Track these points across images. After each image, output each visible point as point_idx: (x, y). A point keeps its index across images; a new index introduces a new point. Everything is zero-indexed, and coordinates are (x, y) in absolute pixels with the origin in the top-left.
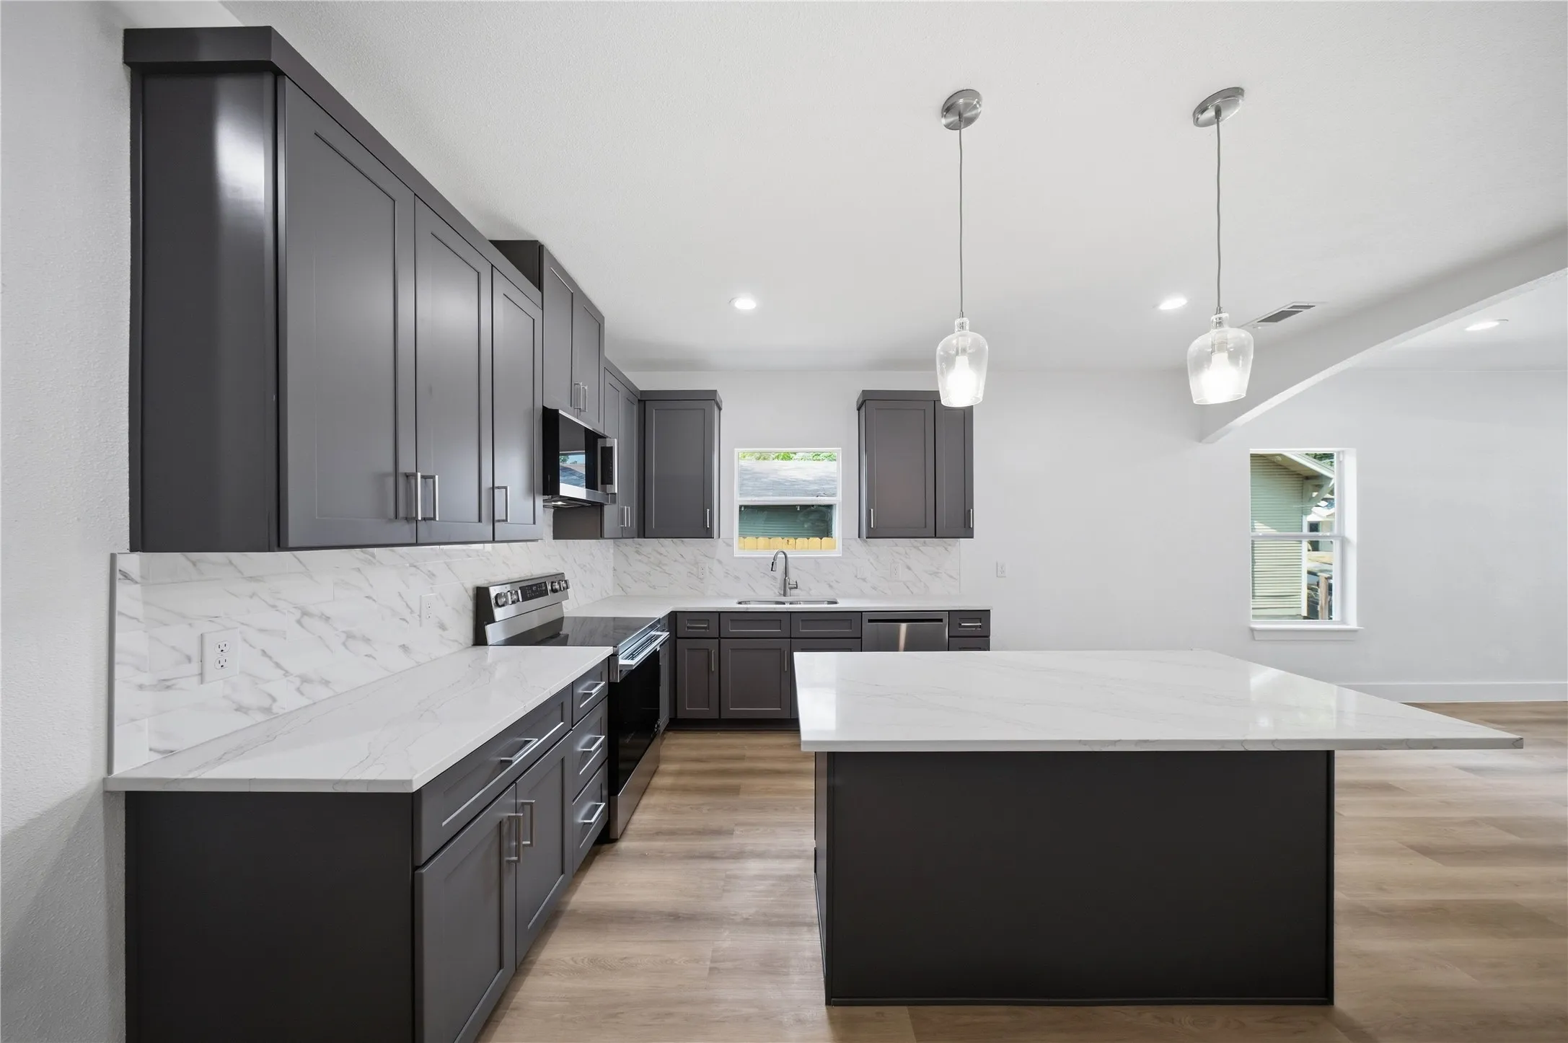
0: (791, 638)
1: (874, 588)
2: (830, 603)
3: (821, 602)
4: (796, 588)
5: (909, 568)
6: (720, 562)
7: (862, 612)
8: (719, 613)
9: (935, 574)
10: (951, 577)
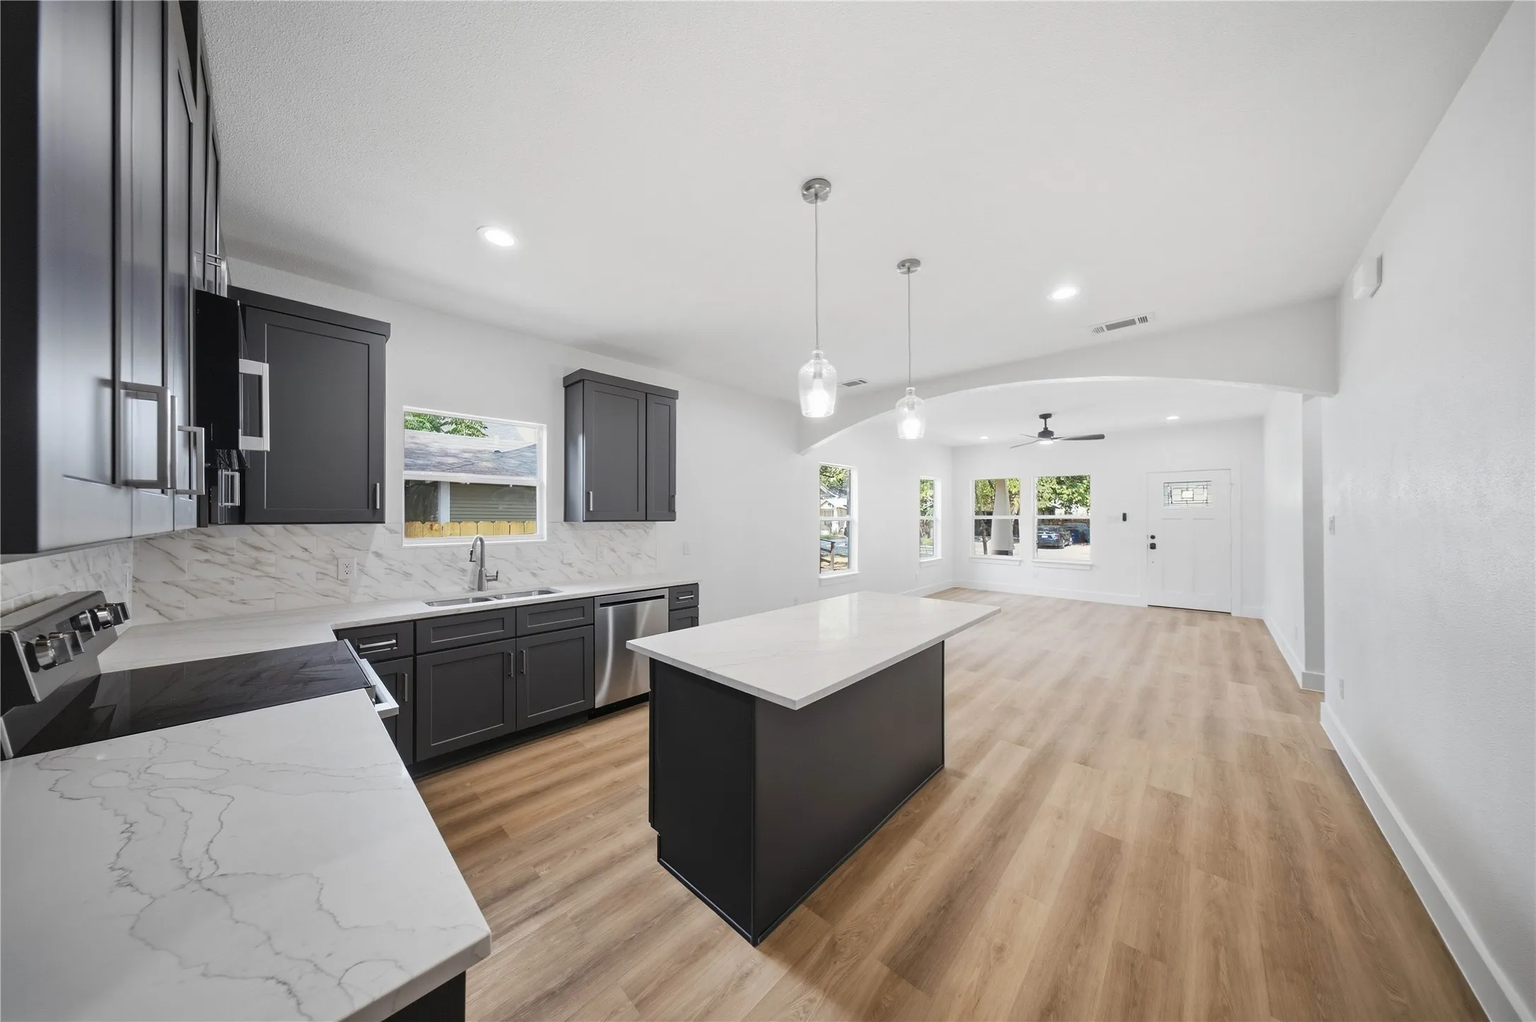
0: (516, 637)
1: (581, 573)
2: (541, 592)
3: (529, 593)
4: (496, 580)
5: (613, 550)
6: (378, 555)
7: (593, 597)
8: (415, 621)
9: (636, 555)
10: (650, 557)
